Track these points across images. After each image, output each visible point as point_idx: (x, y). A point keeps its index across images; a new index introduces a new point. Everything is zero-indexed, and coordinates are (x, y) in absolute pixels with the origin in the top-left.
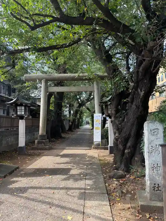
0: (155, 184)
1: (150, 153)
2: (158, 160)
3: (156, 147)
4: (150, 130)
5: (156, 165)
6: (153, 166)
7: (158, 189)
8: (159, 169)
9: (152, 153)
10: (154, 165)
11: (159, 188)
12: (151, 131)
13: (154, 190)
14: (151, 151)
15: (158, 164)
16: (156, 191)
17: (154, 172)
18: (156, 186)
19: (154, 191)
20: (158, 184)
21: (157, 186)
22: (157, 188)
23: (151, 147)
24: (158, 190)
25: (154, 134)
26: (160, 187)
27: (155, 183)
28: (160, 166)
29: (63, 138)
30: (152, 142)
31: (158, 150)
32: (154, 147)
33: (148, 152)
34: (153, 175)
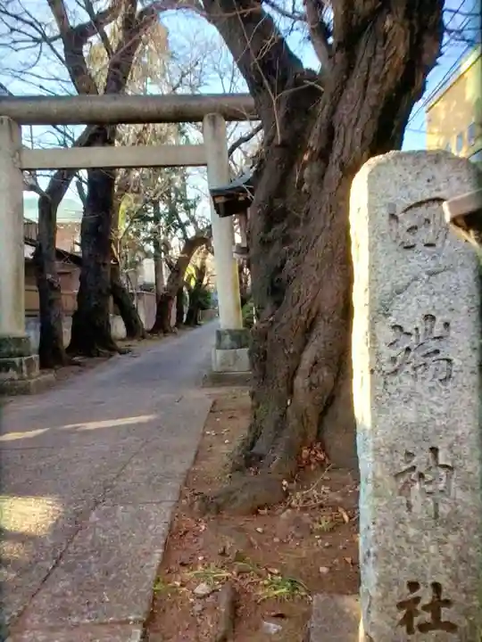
0: (413, 586)
1: (383, 375)
2: (438, 422)
3: (429, 331)
4: (384, 211)
5: (422, 459)
6: (404, 467)
7: (436, 616)
8: (442, 485)
9: (395, 372)
10: (410, 456)
11: (443, 610)
12: (393, 216)
13: (407, 619)
14: (394, 360)
15: (434, 450)
16: (424, 628)
17: (409, 506)
18: (417, 600)
19: (410, 631)
20: (437, 587)
21: (427, 600)
22: (427, 608)
23: (391, 335)
24: (437, 623)
25: (410, 239)
26: (447, 603)
27: (413, 578)
28: (449, 464)
29: (123, 353)
30: (401, 296)
31: (440, 356)
32: (414, 332)
33: (372, 371)
34: (401, 526)
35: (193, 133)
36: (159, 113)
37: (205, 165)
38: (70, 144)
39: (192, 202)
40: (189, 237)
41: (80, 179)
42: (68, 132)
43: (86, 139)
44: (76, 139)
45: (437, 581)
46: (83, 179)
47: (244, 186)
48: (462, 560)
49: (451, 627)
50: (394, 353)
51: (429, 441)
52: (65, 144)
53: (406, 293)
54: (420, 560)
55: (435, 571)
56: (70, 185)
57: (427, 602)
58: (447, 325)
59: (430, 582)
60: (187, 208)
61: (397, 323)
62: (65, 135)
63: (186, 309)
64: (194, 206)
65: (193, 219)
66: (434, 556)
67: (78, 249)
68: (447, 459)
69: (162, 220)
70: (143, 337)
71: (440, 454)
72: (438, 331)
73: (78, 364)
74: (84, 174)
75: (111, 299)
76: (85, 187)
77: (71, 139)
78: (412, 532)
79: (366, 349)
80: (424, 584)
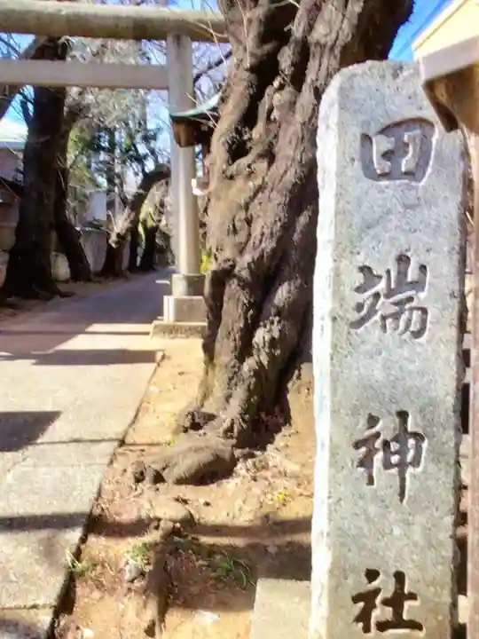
0: (372, 575)
1: (347, 324)
2: (409, 383)
3: (402, 275)
4: (356, 130)
5: (386, 427)
6: (366, 434)
7: (398, 613)
8: (410, 456)
9: (360, 322)
10: (372, 421)
11: (407, 604)
12: (366, 137)
13: (364, 617)
14: (360, 307)
15: (403, 415)
16: (382, 626)
17: (371, 481)
18: (376, 592)
19: (367, 629)
20: (400, 577)
21: (388, 590)
22: (386, 602)
23: (359, 279)
24: (398, 622)
26: (412, 596)
27: (373, 565)
28: (420, 431)
29: (63, 295)
30: (372, 232)
31: (414, 304)
32: (385, 275)
33: (334, 319)
34: (361, 503)
35: (157, 54)
36: (117, 26)
37: (167, 88)
38: (14, 57)
39: (152, 133)
40: (147, 171)
41: (25, 97)
42: (12, 42)
43: (33, 52)
44: (21, 51)
45: (401, 570)
46: (29, 97)
47: (208, 113)
48: (430, 546)
49: (415, 625)
50: (360, 298)
51: (397, 403)
52: (8, 56)
53: (378, 229)
54: (383, 544)
55: (399, 557)
56: (13, 103)
57: (389, 595)
58: (423, 268)
59: (393, 570)
60: (146, 139)
61: (367, 264)
62: (8, 45)
63: (140, 251)
64: (154, 138)
65: (153, 152)
66: (399, 539)
67: (20, 177)
68: (416, 425)
69: (117, 151)
70: (90, 280)
71: (410, 420)
72: (412, 274)
73: (12, 306)
74: (29, 91)
75: (54, 235)
76: (31, 107)
77: (16, 51)
78: (373, 509)
79: (329, 292)
80: (386, 572)
